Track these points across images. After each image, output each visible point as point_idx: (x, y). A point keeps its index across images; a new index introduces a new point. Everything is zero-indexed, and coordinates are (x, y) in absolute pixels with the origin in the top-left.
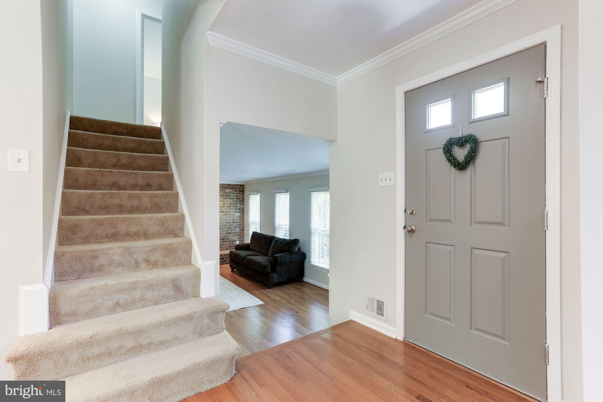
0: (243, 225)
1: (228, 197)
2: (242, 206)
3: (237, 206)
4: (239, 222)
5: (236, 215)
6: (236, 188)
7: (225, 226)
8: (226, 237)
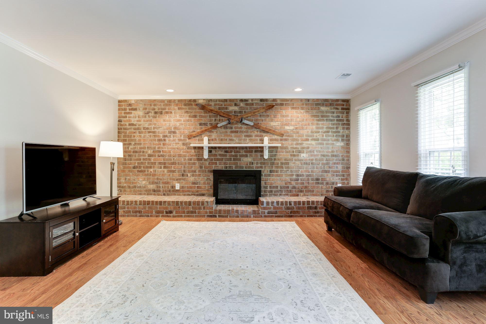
0: (348, 160)
1: (325, 118)
2: (347, 132)
3: (339, 132)
4: (342, 156)
5: (337, 144)
6: (337, 105)
7: (320, 161)
8: (321, 176)
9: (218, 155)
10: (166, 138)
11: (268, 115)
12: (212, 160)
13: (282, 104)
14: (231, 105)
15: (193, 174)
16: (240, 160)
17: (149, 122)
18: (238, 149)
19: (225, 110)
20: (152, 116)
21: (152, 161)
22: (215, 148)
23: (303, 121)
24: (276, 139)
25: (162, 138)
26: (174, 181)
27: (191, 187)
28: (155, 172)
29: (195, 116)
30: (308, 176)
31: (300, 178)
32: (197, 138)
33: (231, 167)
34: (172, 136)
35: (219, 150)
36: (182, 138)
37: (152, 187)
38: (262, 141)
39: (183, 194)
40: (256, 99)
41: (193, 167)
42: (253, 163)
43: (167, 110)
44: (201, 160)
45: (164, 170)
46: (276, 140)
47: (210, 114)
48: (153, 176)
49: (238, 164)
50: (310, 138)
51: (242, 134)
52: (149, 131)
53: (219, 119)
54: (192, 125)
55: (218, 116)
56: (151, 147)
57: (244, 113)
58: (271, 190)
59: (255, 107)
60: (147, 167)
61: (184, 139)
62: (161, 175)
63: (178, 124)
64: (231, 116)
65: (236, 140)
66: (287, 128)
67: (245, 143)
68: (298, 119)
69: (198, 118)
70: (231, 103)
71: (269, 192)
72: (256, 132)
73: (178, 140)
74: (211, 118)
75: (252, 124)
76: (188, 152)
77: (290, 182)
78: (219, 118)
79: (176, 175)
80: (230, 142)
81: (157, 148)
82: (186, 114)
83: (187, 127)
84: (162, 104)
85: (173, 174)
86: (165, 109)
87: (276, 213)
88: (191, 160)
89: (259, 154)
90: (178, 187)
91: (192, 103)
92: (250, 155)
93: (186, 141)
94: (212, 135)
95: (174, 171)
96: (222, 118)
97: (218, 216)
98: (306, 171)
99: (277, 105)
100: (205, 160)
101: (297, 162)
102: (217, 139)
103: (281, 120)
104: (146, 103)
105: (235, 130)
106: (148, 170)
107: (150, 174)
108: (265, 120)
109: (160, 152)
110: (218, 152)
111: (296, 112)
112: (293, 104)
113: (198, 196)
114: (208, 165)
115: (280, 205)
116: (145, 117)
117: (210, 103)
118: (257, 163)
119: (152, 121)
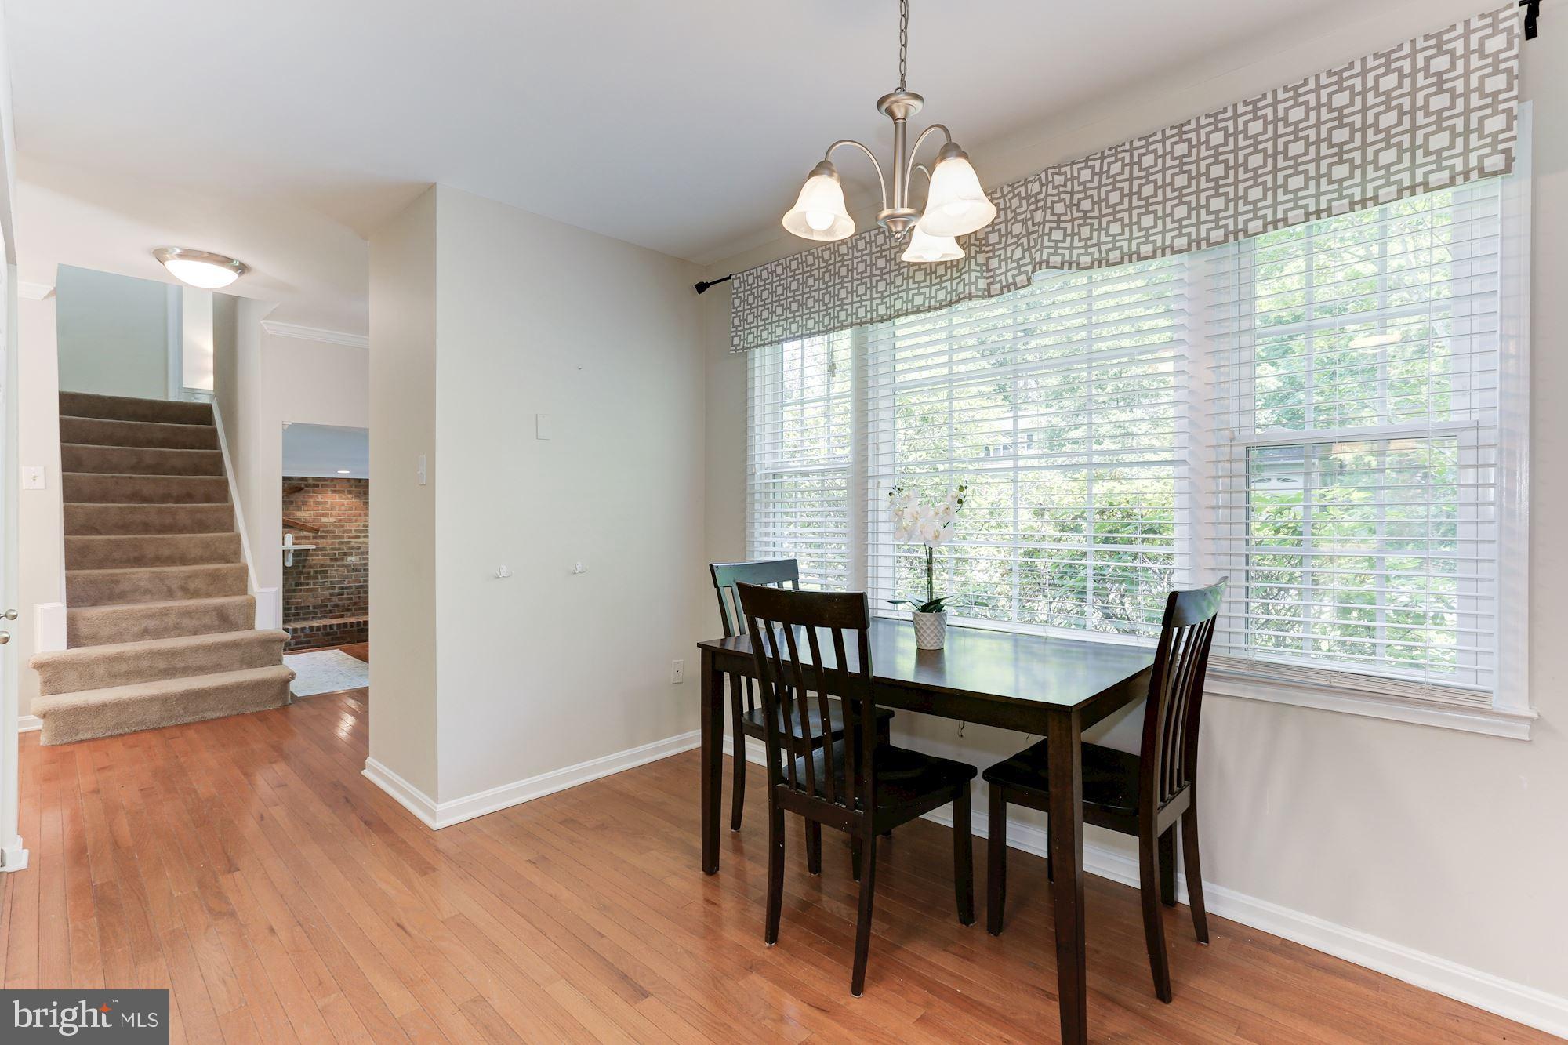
11: (293, 501)
13: (317, 486)
23: (351, 509)
30: (357, 587)
31: (346, 591)
46: (305, 538)
50: (361, 535)
58: (298, 613)
66: (325, 520)
68: (343, 508)
71: (295, 616)
77: (329, 599)
87: (309, 642)
98: (355, 581)
99: (307, 486)
101: (341, 569)
103: (315, 509)
111: (340, 497)
112: (335, 487)
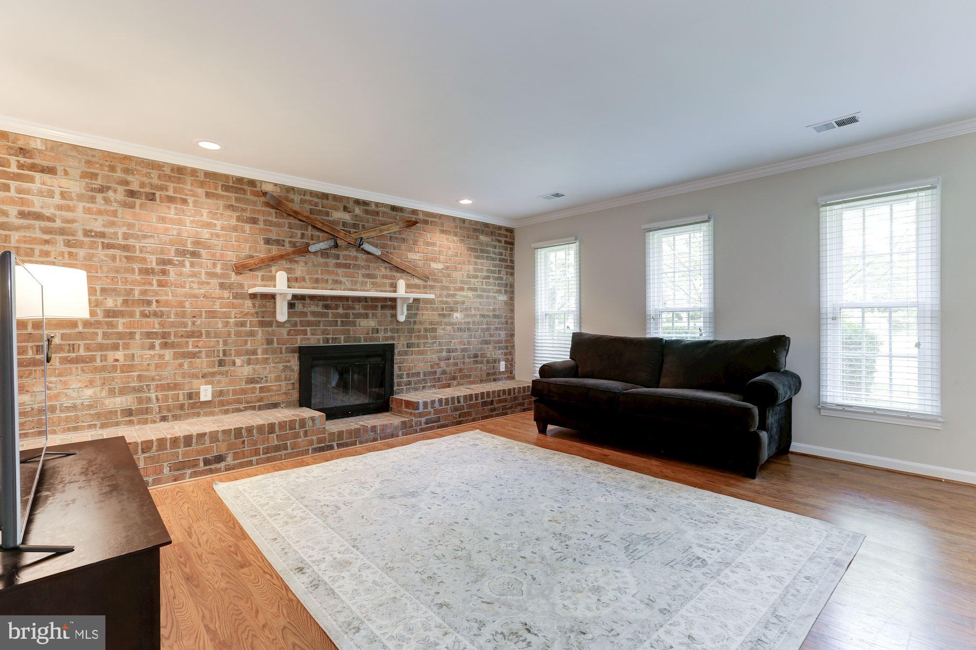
0: (512, 323)
1: (485, 255)
2: (511, 279)
3: (502, 279)
4: (506, 316)
5: (500, 298)
6: (500, 235)
7: (478, 324)
8: (480, 351)
9: (309, 314)
10: (168, 267)
11: (404, 239)
12: (295, 325)
13: (426, 222)
14: (336, 209)
15: (249, 359)
16: (354, 324)
17: (106, 218)
18: (350, 303)
19: (324, 218)
20: (116, 201)
21: (121, 329)
22: (302, 298)
23: (456, 255)
24: (417, 285)
25: (154, 265)
26: (195, 381)
27: (244, 391)
28: (133, 359)
29: (254, 221)
30: (464, 350)
31: (453, 354)
32: (259, 274)
33: (336, 338)
34: (187, 264)
35: (312, 302)
36: (218, 270)
37: (119, 402)
38: (394, 287)
39: (221, 411)
40: (383, 205)
41: (249, 343)
42: (378, 329)
43: (171, 193)
44: (270, 324)
45: (162, 352)
47: (290, 221)
48: (124, 372)
49: (351, 332)
50: (466, 286)
51: (357, 271)
52: (106, 241)
53: (310, 235)
54: (246, 241)
55: (310, 228)
56: (115, 290)
57: (363, 228)
58: (409, 381)
59: (382, 219)
60: (101, 347)
61: (223, 274)
62: (152, 367)
63: (205, 233)
64: (339, 231)
65: (347, 284)
66: (434, 265)
67: (364, 290)
68: (450, 253)
69: (261, 225)
70: (337, 203)
71: (406, 385)
72: (383, 270)
73: (207, 273)
74: (293, 230)
75: (377, 252)
76: (234, 306)
77: (438, 364)
78: (310, 231)
79: (203, 363)
80: (334, 286)
81: (137, 293)
82: (228, 213)
83: (233, 244)
84: (155, 174)
85: (191, 362)
86: (162, 188)
87: (438, 420)
88: (243, 324)
89: (388, 312)
90: (206, 393)
91: (246, 187)
92: (373, 314)
93: (230, 278)
94: (294, 269)
95: (194, 355)
96: (317, 233)
97: (336, 447)
98: (461, 343)
99: (419, 221)
100: (280, 325)
101: (448, 328)
102: (307, 277)
103: (425, 251)
104: (95, 160)
105: (344, 262)
106: (106, 356)
107: (113, 365)
108: (399, 248)
109: (149, 303)
110: (310, 307)
111: (447, 239)
112: (443, 225)
113: (263, 410)
114: (285, 336)
115: (443, 405)
116: (93, 200)
117: (291, 196)
118: (386, 330)
119: (119, 214)
